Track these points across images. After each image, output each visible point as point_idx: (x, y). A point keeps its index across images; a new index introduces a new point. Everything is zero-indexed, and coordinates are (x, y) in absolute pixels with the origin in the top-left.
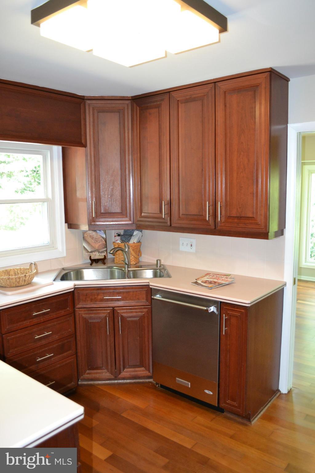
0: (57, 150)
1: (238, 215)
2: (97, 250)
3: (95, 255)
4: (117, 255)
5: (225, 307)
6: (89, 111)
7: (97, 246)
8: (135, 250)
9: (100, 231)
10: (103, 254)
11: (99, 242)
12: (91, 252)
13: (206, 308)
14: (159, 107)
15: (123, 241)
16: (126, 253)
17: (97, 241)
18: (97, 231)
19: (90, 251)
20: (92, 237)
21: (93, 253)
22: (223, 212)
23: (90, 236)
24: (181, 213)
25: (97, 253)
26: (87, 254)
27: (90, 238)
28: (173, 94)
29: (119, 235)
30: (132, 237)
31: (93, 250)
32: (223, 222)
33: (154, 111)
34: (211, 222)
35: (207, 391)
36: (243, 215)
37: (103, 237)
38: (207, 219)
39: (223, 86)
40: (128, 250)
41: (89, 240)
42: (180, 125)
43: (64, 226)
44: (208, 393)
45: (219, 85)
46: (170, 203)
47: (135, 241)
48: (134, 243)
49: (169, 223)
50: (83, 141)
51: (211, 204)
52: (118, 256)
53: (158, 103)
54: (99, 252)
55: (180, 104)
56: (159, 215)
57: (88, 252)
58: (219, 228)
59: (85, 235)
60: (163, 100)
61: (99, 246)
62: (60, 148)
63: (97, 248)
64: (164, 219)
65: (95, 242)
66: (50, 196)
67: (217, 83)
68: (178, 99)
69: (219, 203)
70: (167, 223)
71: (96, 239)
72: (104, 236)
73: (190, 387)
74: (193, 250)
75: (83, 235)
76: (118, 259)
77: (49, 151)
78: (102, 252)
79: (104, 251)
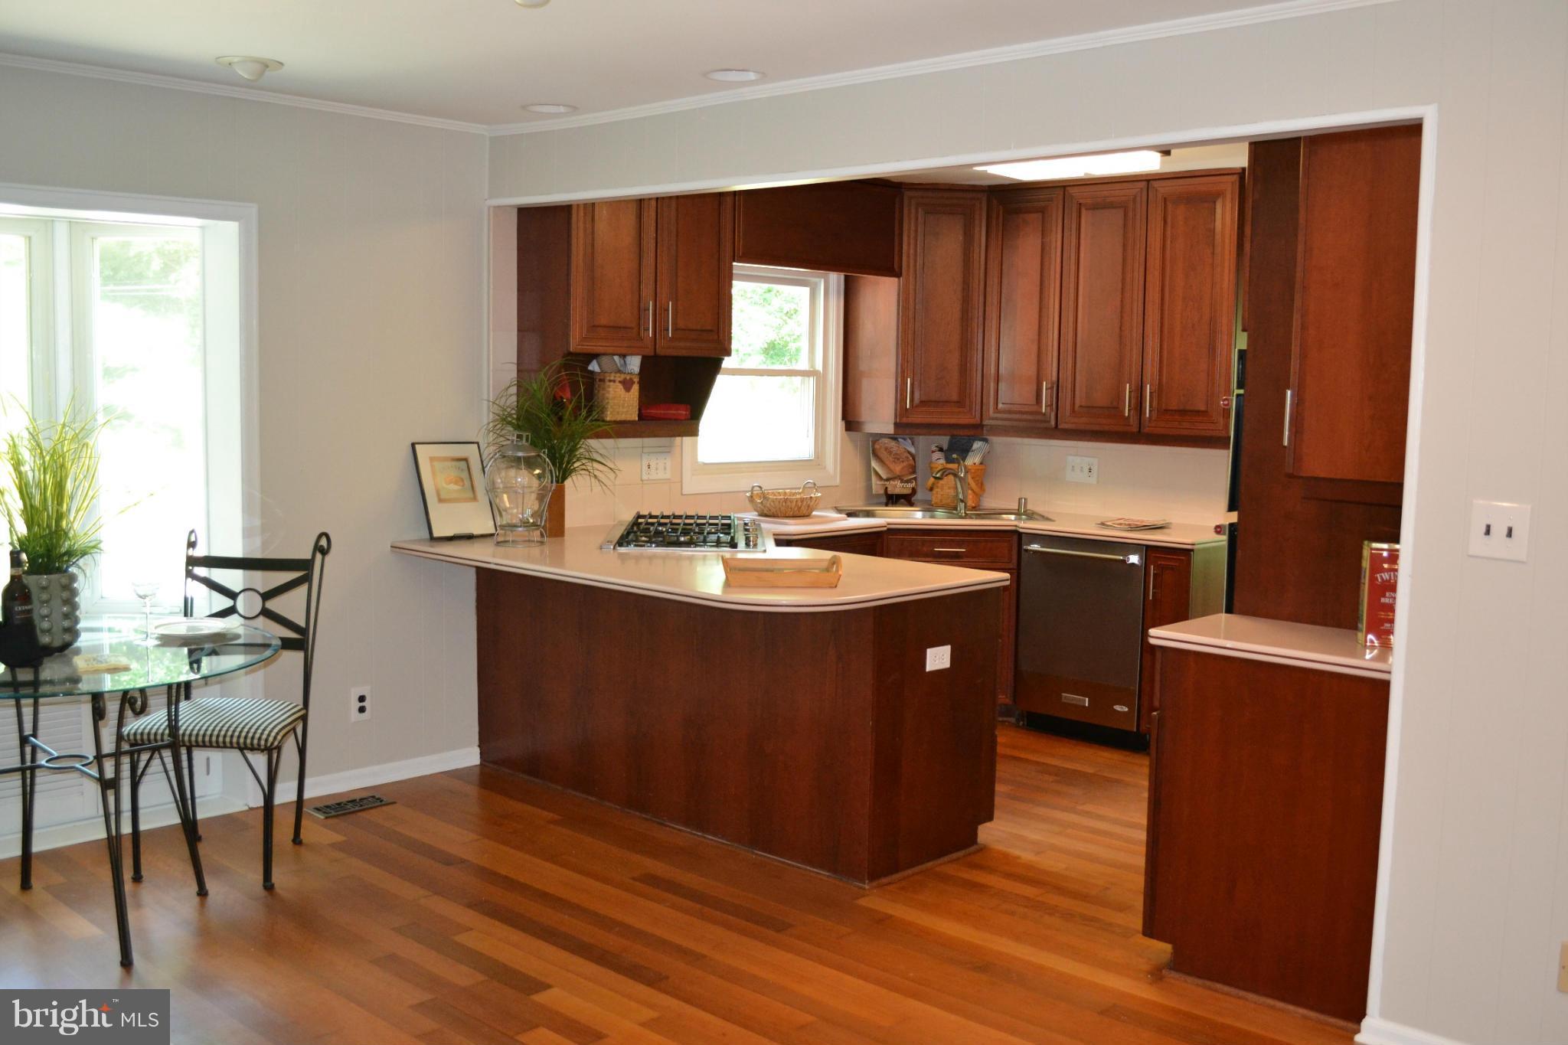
0: (836, 279)
1: (1181, 408)
2: (899, 476)
3: (895, 486)
4: (938, 487)
5: (1154, 555)
6: (909, 210)
7: (898, 468)
8: (977, 479)
9: (905, 439)
10: (910, 485)
11: (903, 462)
12: (888, 480)
13: (1122, 558)
14: (1042, 211)
15: (949, 460)
16: (960, 482)
17: (898, 459)
18: (900, 440)
19: (884, 477)
20: (889, 451)
21: (892, 482)
22: (1155, 404)
23: (886, 449)
24: (1078, 403)
25: (898, 483)
26: (879, 483)
27: (885, 452)
28: (1071, 190)
29: (941, 450)
30: (970, 453)
31: (890, 476)
32: (1155, 420)
33: (1034, 218)
34: (1134, 421)
35: (1118, 708)
36: (1188, 408)
37: (909, 452)
38: (1127, 415)
39: (1163, 188)
40: (965, 475)
41: (883, 454)
42: (1082, 248)
43: (841, 424)
44: (1119, 710)
45: (1155, 186)
46: (1057, 385)
47: (977, 460)
48: (975, 464)
49: (1053, 423)
50: (896, 266)
51: (1133, 388)
52: (939, 490)
53: (1043, 204)
54: (902, 481)
55: (1084, 212)
56: (1035, 408)
57: (881, 478)
58: (1146, 430)
59: (877, 446)
60: (1051, 200)
61: (903, 468)
62: (842, 276)
63: (898, 473)
64: (1044, 414)
65: (894, 461)
66: (819, 367)
67: (1151, 182)
68: (1081, 201)
69: (1148, 386)
70: (1049, 422)
71: (896, 454)
72: (912, 450)
73: (1087, 705)
74: (1093, 480)
75: (873, 446)
76: (939, 496)
77: (823, 280)
78: (908, 481)
79: (912, 479)
